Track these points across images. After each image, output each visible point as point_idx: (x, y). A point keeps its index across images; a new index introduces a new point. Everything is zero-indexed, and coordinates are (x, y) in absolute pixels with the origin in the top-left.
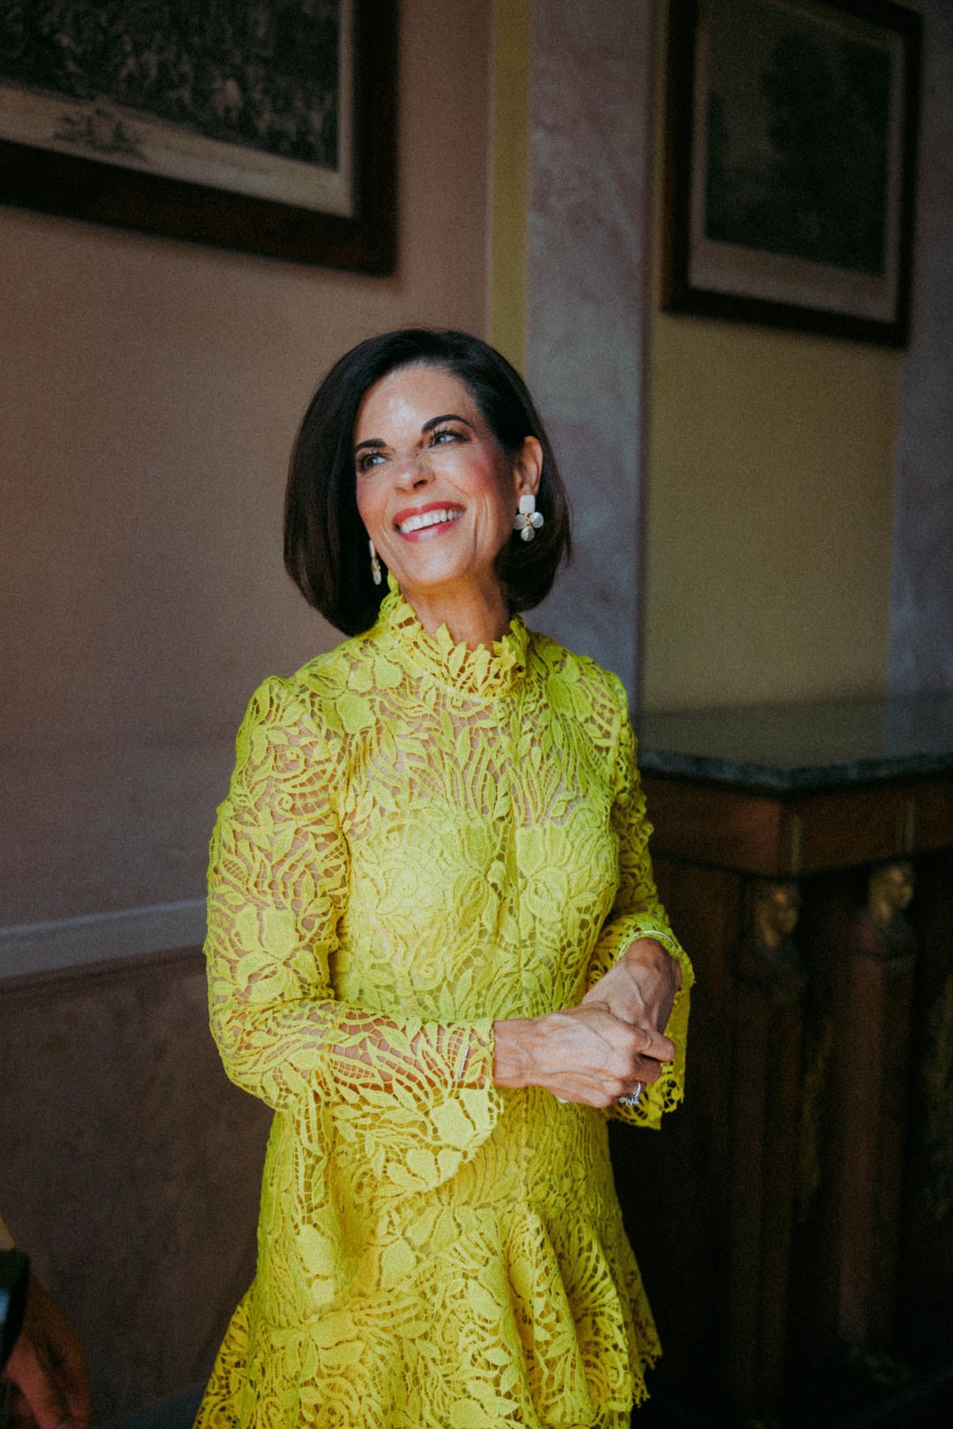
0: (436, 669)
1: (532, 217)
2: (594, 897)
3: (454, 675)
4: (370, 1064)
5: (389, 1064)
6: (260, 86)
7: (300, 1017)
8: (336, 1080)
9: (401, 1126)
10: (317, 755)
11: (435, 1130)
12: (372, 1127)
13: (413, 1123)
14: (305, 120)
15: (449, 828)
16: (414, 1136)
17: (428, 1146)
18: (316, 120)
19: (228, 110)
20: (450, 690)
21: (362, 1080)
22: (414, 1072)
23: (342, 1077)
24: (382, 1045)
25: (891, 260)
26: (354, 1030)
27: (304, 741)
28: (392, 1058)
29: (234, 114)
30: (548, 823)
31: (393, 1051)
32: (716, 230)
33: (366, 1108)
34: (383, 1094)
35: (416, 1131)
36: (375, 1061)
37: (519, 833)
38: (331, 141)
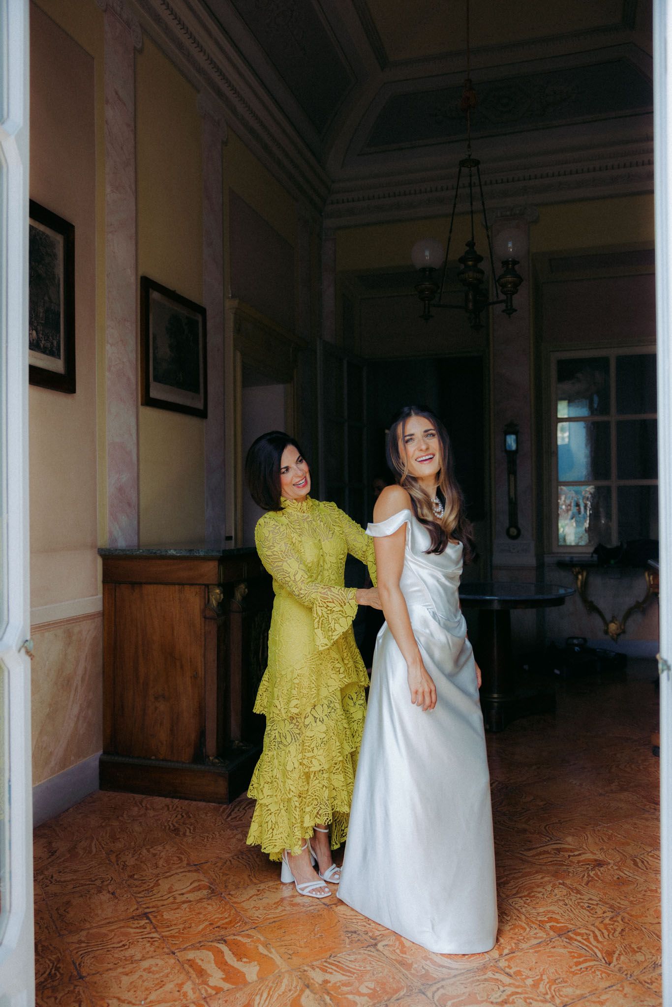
0: (295, 509)
1: (107, 374)
2: (343, 556)
3: (299, 510)
4: (328, 596)
5: (333, 595)
6: (41, 332)
7: (312, 586)
8: (321, 600)
9: (337, 612)
10: (282, 530)
11: (345, 612)
12: (330, 613)
13: (340, 611)
14: (52, 343)
15: (311, 543)
16: (340, 614)
17: (344, 617)
18: (55, 343)
19: (33, 340)
20: (299, 514)
21: (327, 600)
22: (339, 597)
23: (323, 600)
24: (331, 591)
25: (202, 391)
26: (325, 589)
27: (277, 528)
28: (333, 594)
29: (35, 341)
30: (329, 540)
31: (334, 593)
32: (156, 379)
33: (328, 608)
34: (332, 604)
35: (341, 613)
36: (329, 595)
37: (323, 543)
38: (59, 350)
